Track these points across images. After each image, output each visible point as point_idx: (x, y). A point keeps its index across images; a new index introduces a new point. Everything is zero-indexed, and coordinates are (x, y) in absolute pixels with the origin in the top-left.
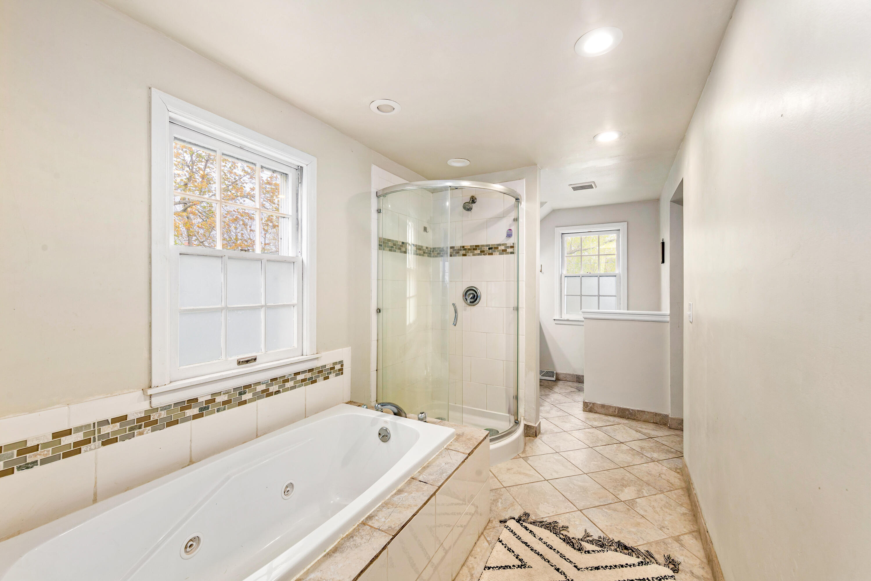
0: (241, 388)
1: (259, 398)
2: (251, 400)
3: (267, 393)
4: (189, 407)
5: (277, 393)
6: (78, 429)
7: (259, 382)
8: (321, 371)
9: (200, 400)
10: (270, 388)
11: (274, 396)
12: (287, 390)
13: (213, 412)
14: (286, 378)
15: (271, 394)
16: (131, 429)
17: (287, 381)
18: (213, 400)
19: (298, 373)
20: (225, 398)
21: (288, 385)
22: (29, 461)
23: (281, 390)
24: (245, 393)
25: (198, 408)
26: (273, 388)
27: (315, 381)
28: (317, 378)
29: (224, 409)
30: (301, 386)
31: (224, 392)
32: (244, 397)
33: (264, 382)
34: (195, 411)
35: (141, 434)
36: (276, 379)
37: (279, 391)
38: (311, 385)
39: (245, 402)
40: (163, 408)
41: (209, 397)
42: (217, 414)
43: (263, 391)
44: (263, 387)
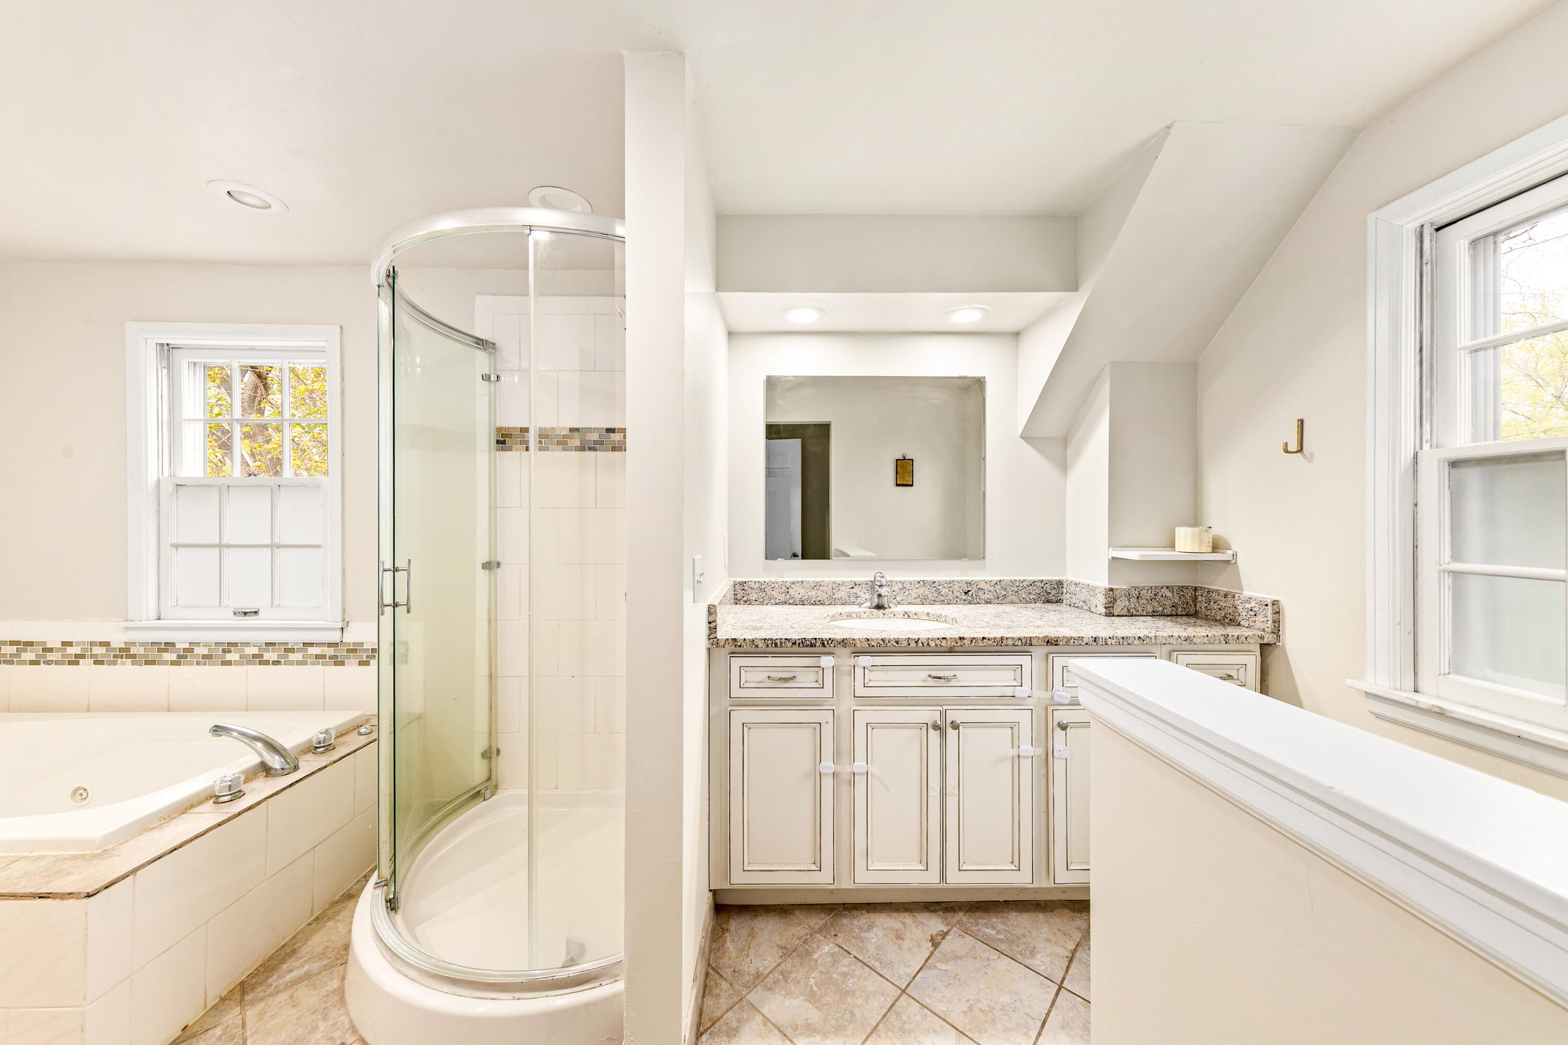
0: (224, 644)
1: (248, 663)
2: (237, 663)
3: (259, 660)
4: (166, 651)
5: (277, 663)
6: (78, 643)
7: (248, 643)
8: (355, 651)
9: (178, 646)
10: (264, 654)
11: (271, 667)
12: (291, 663)
13: (191, 664)
14: (290, 647)
15: (266, 663)
16: (115, 656)
17: (292, 650)
18: (191, 650)
19: (311, 644)
20: (205, 651)
21: (292, 657)
22: (49, 658)
23: (283, 661)
24: (230, 652)
25: (176, 654)
26: (270, 656)
27: (342, 663)
28: (347, 659)
29: (205, 664)
30: (316, 664)
31: (204, 644)
32: (229, 657)
33: (255, 645)
34: (172, 657)
35: (123, 664)
36: (274, 644)
37: (280, 661)
38: (333, 667)
39: (229, 663)
40: (142, 644)
41: (187, 646)
42: (195, 667)
43: (254, 656)
44: (255, 651)
